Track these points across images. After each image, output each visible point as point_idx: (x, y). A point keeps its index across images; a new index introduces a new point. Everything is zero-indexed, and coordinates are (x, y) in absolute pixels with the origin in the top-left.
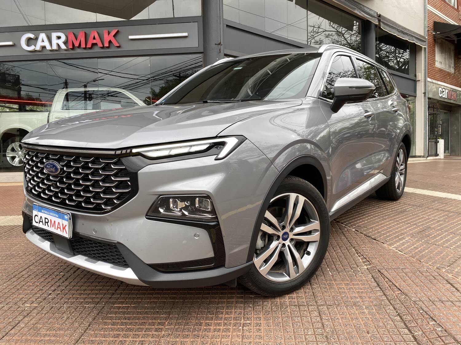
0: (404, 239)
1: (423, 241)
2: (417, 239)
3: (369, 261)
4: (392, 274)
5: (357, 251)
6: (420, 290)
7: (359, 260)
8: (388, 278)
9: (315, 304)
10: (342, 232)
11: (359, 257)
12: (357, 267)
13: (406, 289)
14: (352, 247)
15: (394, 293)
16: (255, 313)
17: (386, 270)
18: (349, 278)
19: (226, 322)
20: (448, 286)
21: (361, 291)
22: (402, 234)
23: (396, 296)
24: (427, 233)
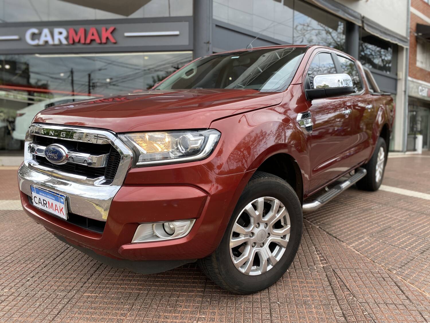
0: (363, 238)
1: (381, 241)
2: (375, 239)
3: (326, 259)
4: (345, 273)
5: (317, 249)
6: (368, 291)
7: (317, 258)
8: (340, 278)
9: (268, 301)
10: (307, 229)
11: (318, 255)
12: (314, 265)
13: (355, 289)
14: (313, 245)
15: (343, 293)
16: (211, 308)
17: (340, 269)
18: (304, 276)
19: (183, 315)
20: (395, 289)
21: (313, 289)
22: (363, 233)
23: (345, 296)
24: (386, 233)
